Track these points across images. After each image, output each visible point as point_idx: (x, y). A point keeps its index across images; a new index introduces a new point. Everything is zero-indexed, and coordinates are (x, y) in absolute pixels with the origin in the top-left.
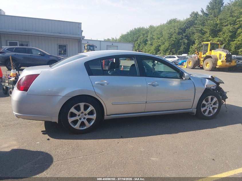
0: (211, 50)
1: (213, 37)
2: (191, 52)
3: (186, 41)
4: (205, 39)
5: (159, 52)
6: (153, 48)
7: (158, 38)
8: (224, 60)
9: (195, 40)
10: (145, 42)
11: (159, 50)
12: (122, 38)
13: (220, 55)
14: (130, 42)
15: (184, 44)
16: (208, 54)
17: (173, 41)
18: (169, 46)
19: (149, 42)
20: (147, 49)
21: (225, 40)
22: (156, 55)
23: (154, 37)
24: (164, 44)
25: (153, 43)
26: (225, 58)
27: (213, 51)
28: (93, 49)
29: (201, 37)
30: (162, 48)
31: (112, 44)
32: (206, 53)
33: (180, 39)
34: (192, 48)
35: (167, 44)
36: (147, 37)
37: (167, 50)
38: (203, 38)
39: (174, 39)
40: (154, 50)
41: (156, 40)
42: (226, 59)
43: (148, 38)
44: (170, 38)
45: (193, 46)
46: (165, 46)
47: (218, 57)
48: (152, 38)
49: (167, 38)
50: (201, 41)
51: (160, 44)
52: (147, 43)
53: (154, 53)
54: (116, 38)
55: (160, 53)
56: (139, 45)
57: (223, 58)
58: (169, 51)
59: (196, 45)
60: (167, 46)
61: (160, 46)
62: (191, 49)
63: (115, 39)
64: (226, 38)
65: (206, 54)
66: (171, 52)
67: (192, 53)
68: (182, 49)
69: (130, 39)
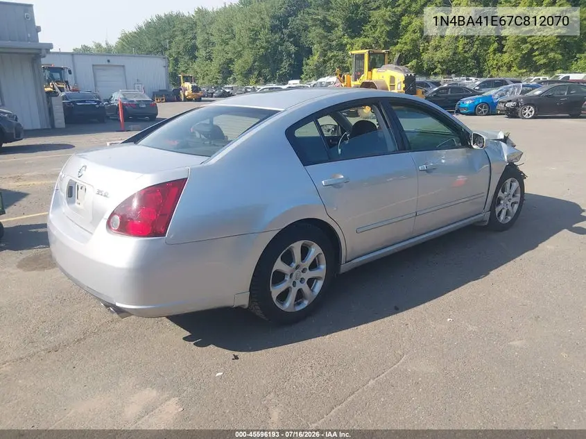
0: (370, 69)
1: (352, 38)
2: (306, 75)
3: (293, 49)
4: (334, 43)
5: (231, 78)
6: (214, 67)
7: (223, 40)
8: (402, 90)
9: (313, 44)
10: (192, 51)
11: (230, 73)
12: (124, 43)
13: (392, 79)
14: (150, 52)
15: (289, 55)
16: (364, 78)
17: (262, 47)
18: (254, 62)
19: (202, 53)
20: (198, 70)
21: (377, 42)
22: (226, 84)
23: (212, 39)
24: (240, 55)
25: (214, 56)
26: (403, 86)
27: (375, 70)
28: (61, 78)
29: (326, 37)
30: (237, 66)
31: (109, 61)
32: (360, 76)
33: (277, 43)
34: (307, 64)
35: (248, 56)
36: (195, 38)
37: (250, 71)
38: (329, 40)
39: (264, 44)
40: (219, 72)
41: (217, 47)
42: (404, 89)
43: (198, 42)
44: (255, 40)
45: (308, 59)
46: (246, 62)
47: (388, 84)
48: (208, 43)
49: (246, 40)
50: (325, 46)
51: (230, 55)
52: (197, 54)
53: (220, 81)
54: (107, 44)
55: (234, 79)
56: (176, 60)
57: (399, 85)
58: (256, 73)
59: (316, 58)
60: (251, 60)
61: (231, 61)
62: (304, 67)
63: (104, 45)
64: (379, 38)
65: (361, 78)
66: (260, 75)
67: (310, 78)
68: (285, 66)
69: (149, 44)
